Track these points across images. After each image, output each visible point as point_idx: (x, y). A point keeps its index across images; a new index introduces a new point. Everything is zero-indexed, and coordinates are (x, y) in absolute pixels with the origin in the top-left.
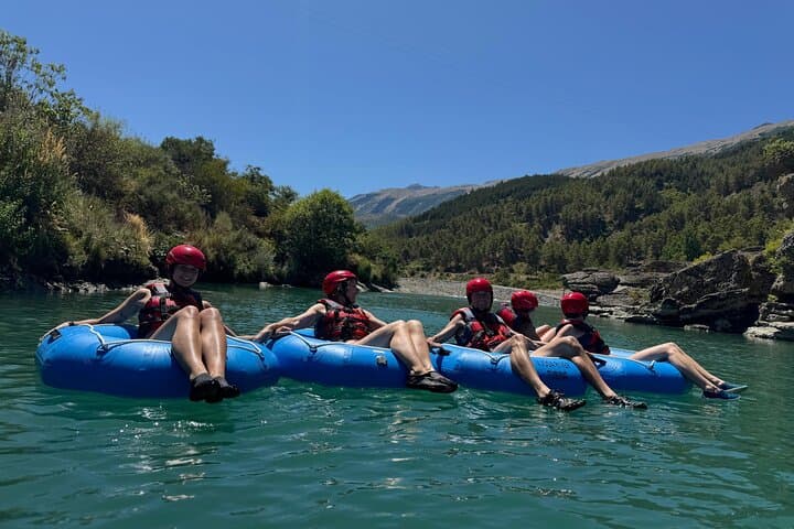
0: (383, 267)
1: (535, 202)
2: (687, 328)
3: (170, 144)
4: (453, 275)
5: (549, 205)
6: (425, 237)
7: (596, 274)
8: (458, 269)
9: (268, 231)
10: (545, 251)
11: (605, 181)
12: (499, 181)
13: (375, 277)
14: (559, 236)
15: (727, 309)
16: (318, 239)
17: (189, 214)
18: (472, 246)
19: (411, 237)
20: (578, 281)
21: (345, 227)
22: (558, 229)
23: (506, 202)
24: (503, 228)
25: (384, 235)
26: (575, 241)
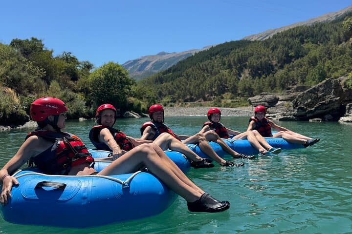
0: (148, 103)
1: (232, 57)
2: (311, 121)
3: (16, 43)
4: (189, 104)
5: (241, 58)
6: (171, 82)
7: (266, 96)
8: (192, 100)
9: (80, 89)
10: (240, 85)
11: (271, 42)
12: (211, 47)
13: (143, 109)
14: (248, 75)
15: (330, 109)
16: (109, 91)
17: (35, 84)
18: (198, 85)
19: (162, 83)
20: (257, 101)
21: (124, 82)
22: (247, 72)
23: (216, 58)
24: (216, 74)
25: (146, 84)
26: (257, 78)
